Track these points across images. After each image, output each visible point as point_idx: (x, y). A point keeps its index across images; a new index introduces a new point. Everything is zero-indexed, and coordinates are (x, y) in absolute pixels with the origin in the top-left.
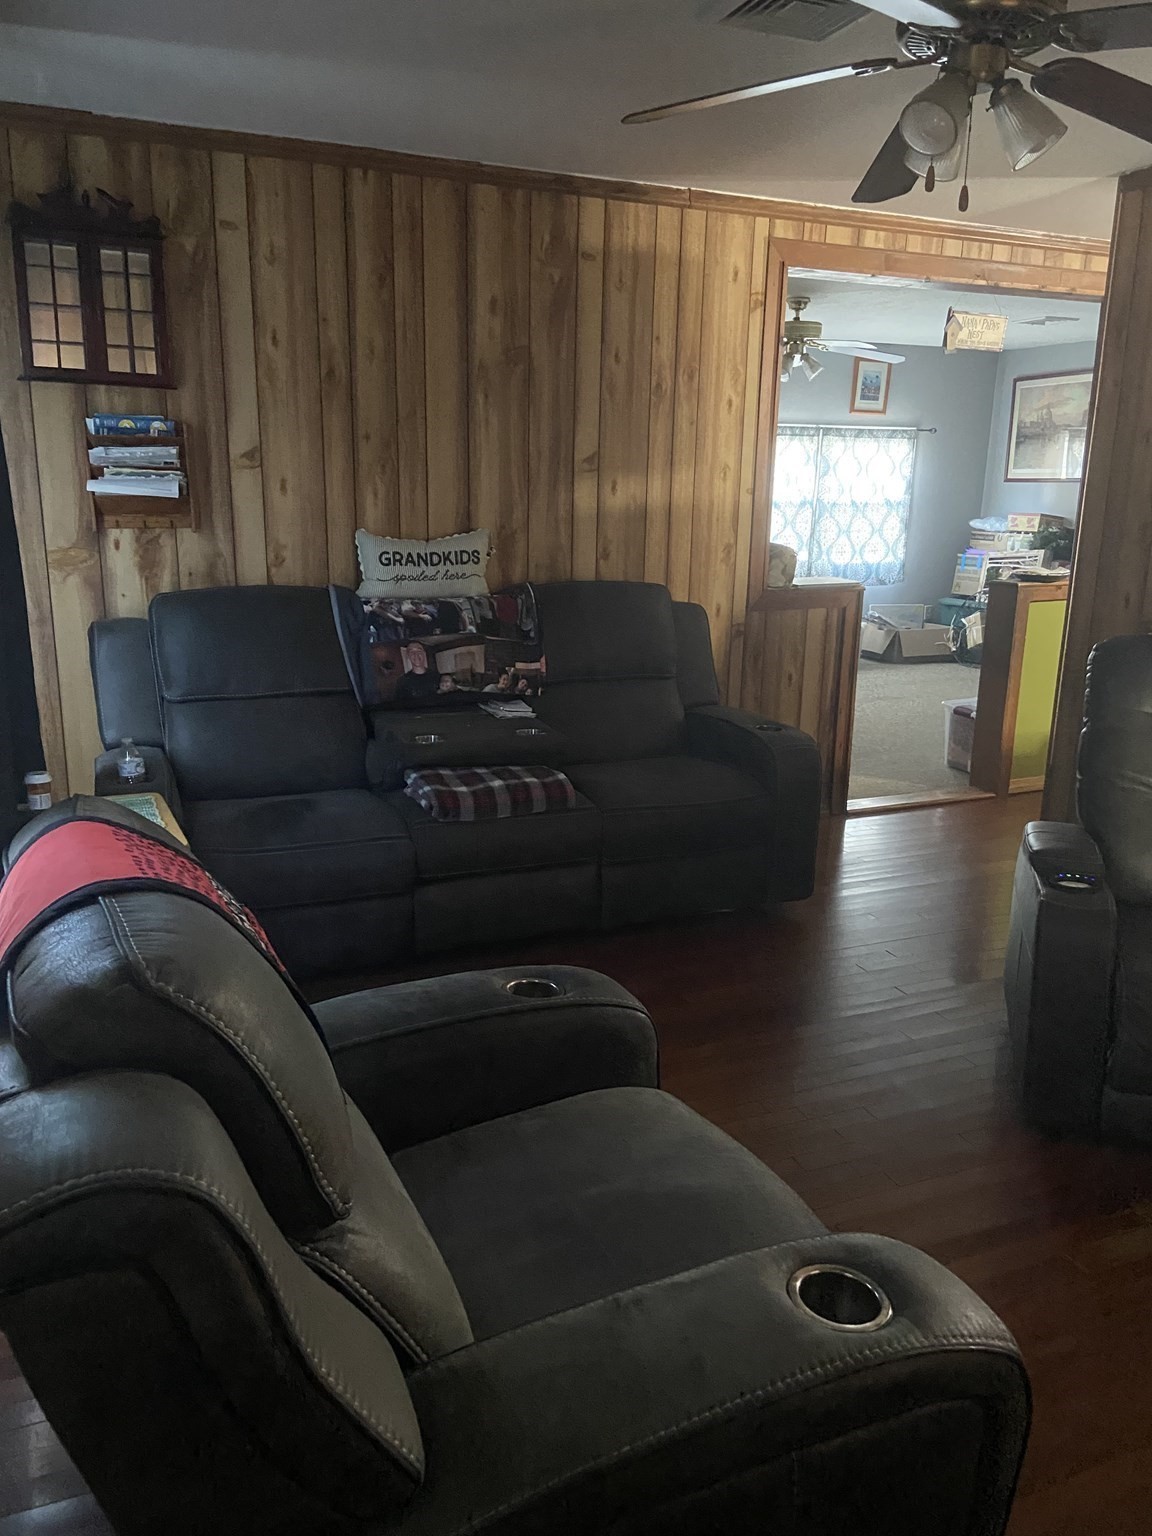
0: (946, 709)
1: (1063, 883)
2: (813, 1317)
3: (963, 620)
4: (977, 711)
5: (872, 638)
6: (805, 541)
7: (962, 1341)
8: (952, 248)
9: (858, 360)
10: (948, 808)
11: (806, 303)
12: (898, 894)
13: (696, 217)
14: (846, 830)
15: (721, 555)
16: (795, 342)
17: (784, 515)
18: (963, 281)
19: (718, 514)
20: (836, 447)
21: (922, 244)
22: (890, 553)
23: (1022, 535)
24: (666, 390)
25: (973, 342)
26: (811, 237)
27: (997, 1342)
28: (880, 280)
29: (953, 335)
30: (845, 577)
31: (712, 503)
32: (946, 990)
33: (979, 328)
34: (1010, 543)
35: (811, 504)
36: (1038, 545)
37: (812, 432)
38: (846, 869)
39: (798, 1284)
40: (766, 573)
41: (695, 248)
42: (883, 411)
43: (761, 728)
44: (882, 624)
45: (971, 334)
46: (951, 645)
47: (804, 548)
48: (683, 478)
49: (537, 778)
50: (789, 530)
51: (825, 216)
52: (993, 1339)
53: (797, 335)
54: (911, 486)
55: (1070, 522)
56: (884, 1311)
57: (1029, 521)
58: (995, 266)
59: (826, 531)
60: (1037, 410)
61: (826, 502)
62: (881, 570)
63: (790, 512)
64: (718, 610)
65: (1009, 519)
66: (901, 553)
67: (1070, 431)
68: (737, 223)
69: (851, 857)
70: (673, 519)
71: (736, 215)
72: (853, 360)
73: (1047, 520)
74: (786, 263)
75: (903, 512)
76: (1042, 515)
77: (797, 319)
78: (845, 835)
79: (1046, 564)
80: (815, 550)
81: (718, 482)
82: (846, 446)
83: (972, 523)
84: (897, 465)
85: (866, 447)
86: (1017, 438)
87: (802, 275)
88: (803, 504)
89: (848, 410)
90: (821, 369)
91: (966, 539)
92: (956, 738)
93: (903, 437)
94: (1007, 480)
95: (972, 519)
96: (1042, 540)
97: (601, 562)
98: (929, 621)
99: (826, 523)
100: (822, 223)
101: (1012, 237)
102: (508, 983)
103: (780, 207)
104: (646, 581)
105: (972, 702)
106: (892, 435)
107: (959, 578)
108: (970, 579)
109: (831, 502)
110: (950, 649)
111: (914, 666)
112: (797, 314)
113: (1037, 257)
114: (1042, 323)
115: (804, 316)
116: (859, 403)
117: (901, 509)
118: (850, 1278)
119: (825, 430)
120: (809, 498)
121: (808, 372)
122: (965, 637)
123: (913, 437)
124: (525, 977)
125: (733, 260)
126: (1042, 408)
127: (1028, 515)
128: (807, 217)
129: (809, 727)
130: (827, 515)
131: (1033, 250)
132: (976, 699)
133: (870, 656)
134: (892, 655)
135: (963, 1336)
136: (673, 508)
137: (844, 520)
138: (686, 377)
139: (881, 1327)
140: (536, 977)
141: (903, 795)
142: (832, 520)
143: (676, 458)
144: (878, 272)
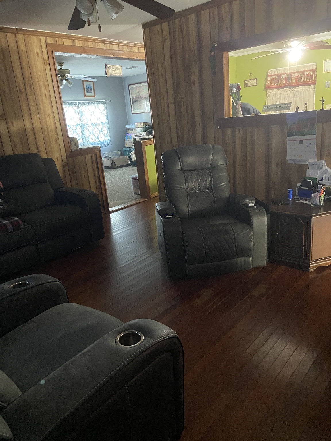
0: (130, 178)
1: (167, 217)
2: (123, 347)
3: (130, 154)
4: (138, 178)
5: (106, 162)
6: (81, 137)
7: (163, 338)
8: (102, 46)
9: (83, 81)
10: (137, 205)
11: (63, 64)
12: (128, 231)
13: (20, 37)
14: (111, 217)
15: (54, 142)
16: (63, 76)
17: (72, 129)
18: (107, 55)
19: (50, 129)
20: (83, 107)
21: (93, 45)
22: (106, 137)
23: (140, 128)
24: (23, 92)
25: (114, 74)
26: (59, 43)
27: (171, 335)
28: (83, 56)
29: (108, 71)
30: (94, 145)
31: (47, 127)
32: (145, 252)
33: (115, 69)
34: (137, 131)
35: (80, 125)
36: (144, 131)
37: (75, 104)
38: (113, 227)
39: (118, 340)
40: (70, 146)
41: (22, 47)
42: (94, 96)
43: (79, 192)
44: (108, 158)
45: (113, 71)
46: (128, 161)
47: (81, 138)
48: (36, 120)
49: (8, 221)
50: (75, 133)
51: (63, 36)
52: (170, 334)
53: (63, 74)
54: (107, 117)
55: (150, 123)
56: (142, 338)
57: (141, 124)
58: (115, 51)
59: (86, 133)
60: (136, 93)
61: (84, 124)
62: (105, 143)
63: (74, 128)
64: (58, 159)
65: (136, 125)
66: (109, 138)
67: (146, 99)
68: (34, 38)
69: (113, 224)
70: (36, 132)
71: (34, 36)
72: (82, 81)
73: (145, 124)
74: (53, 51)
75: (107, 125)
76: (144, 122)
77: (61, 69)
78: (111, 218)
79: (147, 135)
80: (84, 139)
81: (48, 119)
82: (86, 107)
83: (126, 127)
84: (102, 112)
85: (92, 107)
86: (133, 101)
87: (59, 55)
88: (77, 126)
89: (84, 96)
90: (72, 84)
91: (125, 132)
92: (135, 186)
93: (102, 103)
94: (133, 114)
95: (126, 125)
96: (145, 129)
97: (14, 149)
98: (121, 155)
99: (85, 130)
100: (61, 38)
101: (118, 43)
102: (11, 286)
103: (47, 34)
104: (31, 153)
105: (136, 175)
106: (99, 103)
107: (126, 142)
108: (129, 142)
109: (86, 124)
110: (128, 162)
111: (119, 169)
112: (61, 67)
113: (126, 49)
114: (131, 68)
115: (63, 68)
116: (87, 94)
117: (106, 125)
118: (131, 333)
119: (78, 103)
120: (79, 123)
121: (69, 85)
122: (131, 158)
123: (105, 103)
124: (16, 282)
125: (36, 50)
126: (137, 93)
127: (140, 123)
128: (57, 37)
129: (93, 189)
130: (85, 128)
131: (124, 46)
132: (137, 174)
133: (107, 167)
134: (113, 166)
135: (163, 336)
136: (35, 129)
137: (91, 129)
138: (29, 87)
139: (142, 342)
140: (21, 281)
141: (125, 204)
142: (87, 129)
143: (32, 113)
144: (82, 53)
